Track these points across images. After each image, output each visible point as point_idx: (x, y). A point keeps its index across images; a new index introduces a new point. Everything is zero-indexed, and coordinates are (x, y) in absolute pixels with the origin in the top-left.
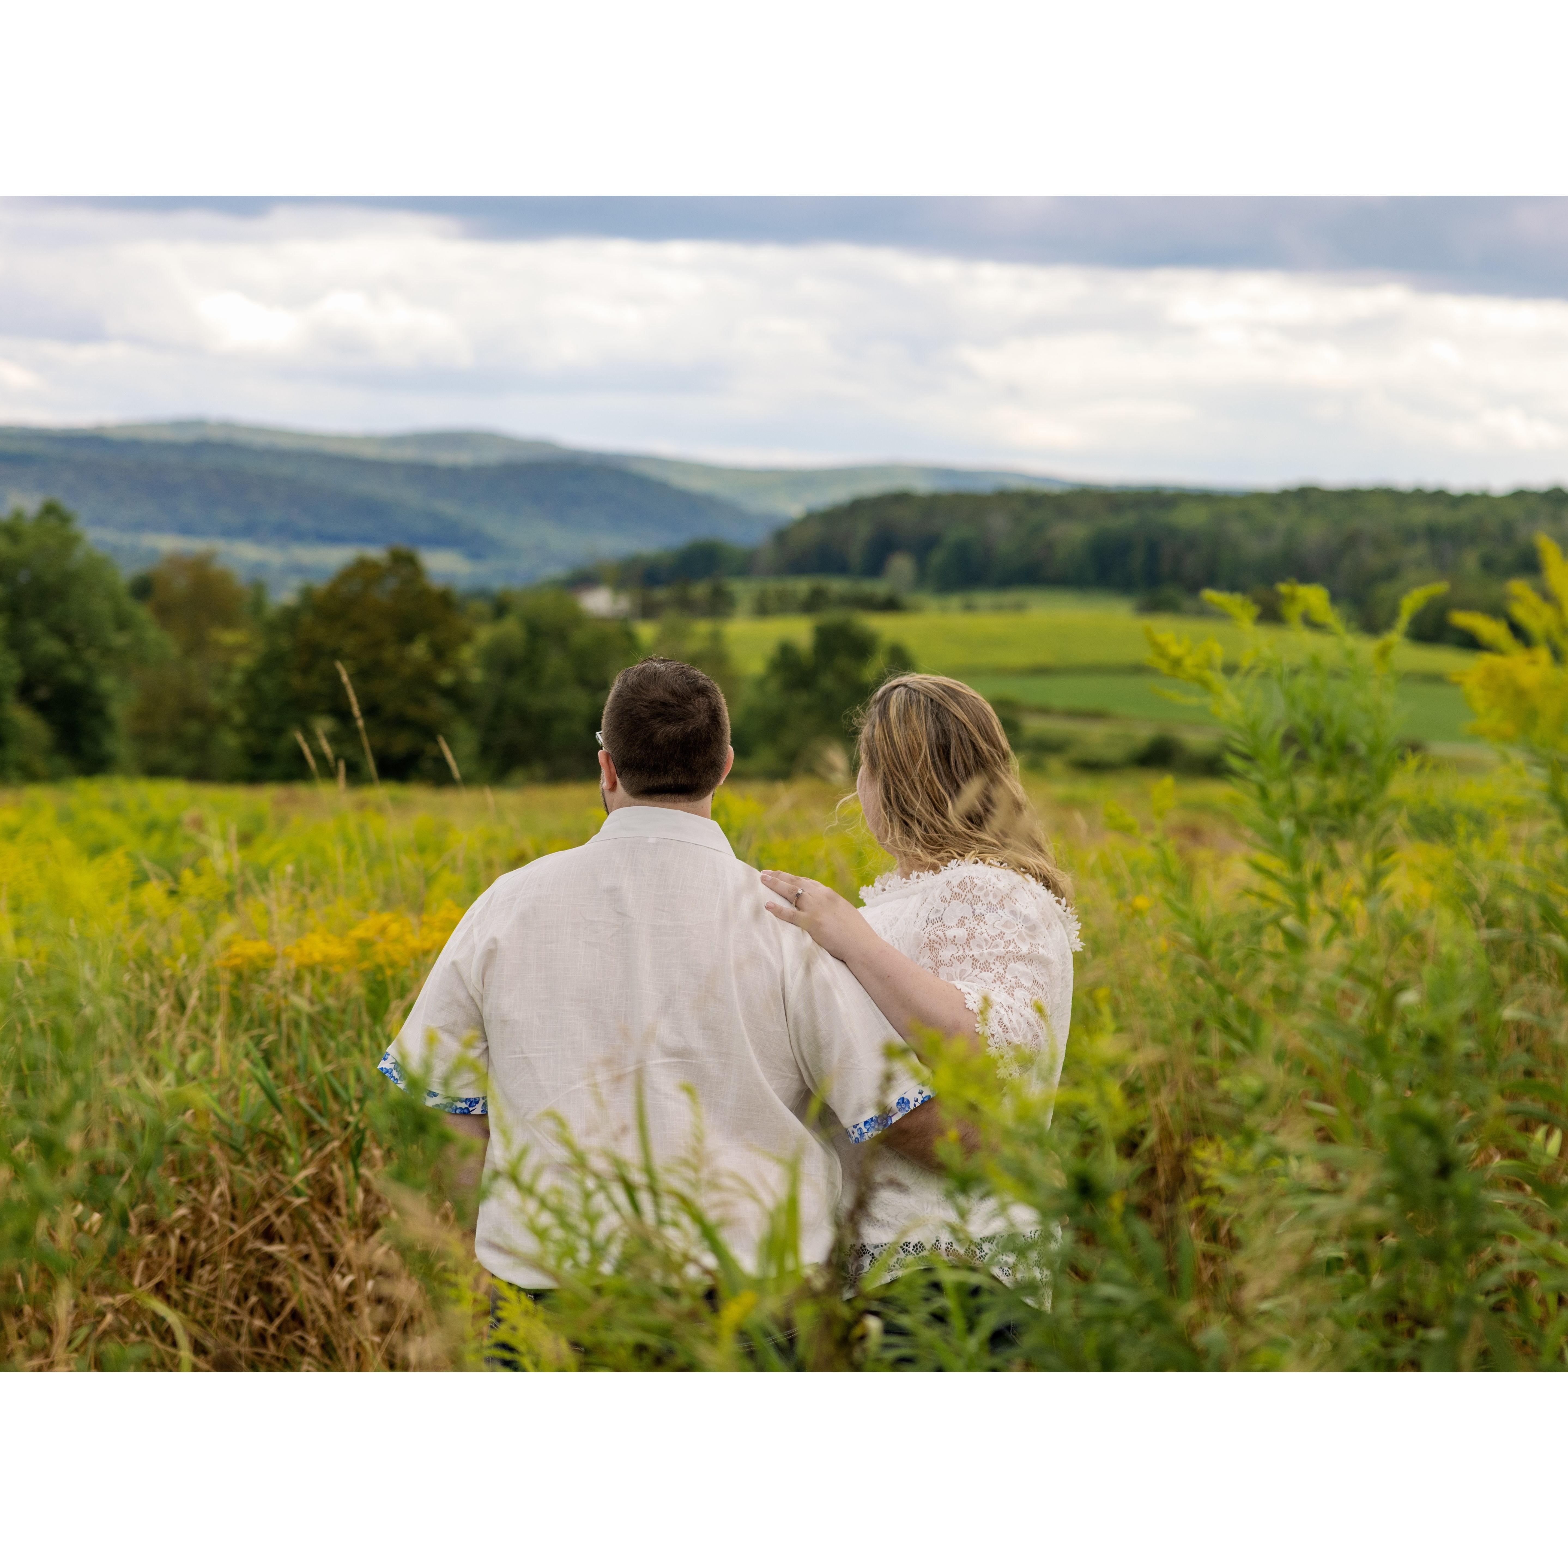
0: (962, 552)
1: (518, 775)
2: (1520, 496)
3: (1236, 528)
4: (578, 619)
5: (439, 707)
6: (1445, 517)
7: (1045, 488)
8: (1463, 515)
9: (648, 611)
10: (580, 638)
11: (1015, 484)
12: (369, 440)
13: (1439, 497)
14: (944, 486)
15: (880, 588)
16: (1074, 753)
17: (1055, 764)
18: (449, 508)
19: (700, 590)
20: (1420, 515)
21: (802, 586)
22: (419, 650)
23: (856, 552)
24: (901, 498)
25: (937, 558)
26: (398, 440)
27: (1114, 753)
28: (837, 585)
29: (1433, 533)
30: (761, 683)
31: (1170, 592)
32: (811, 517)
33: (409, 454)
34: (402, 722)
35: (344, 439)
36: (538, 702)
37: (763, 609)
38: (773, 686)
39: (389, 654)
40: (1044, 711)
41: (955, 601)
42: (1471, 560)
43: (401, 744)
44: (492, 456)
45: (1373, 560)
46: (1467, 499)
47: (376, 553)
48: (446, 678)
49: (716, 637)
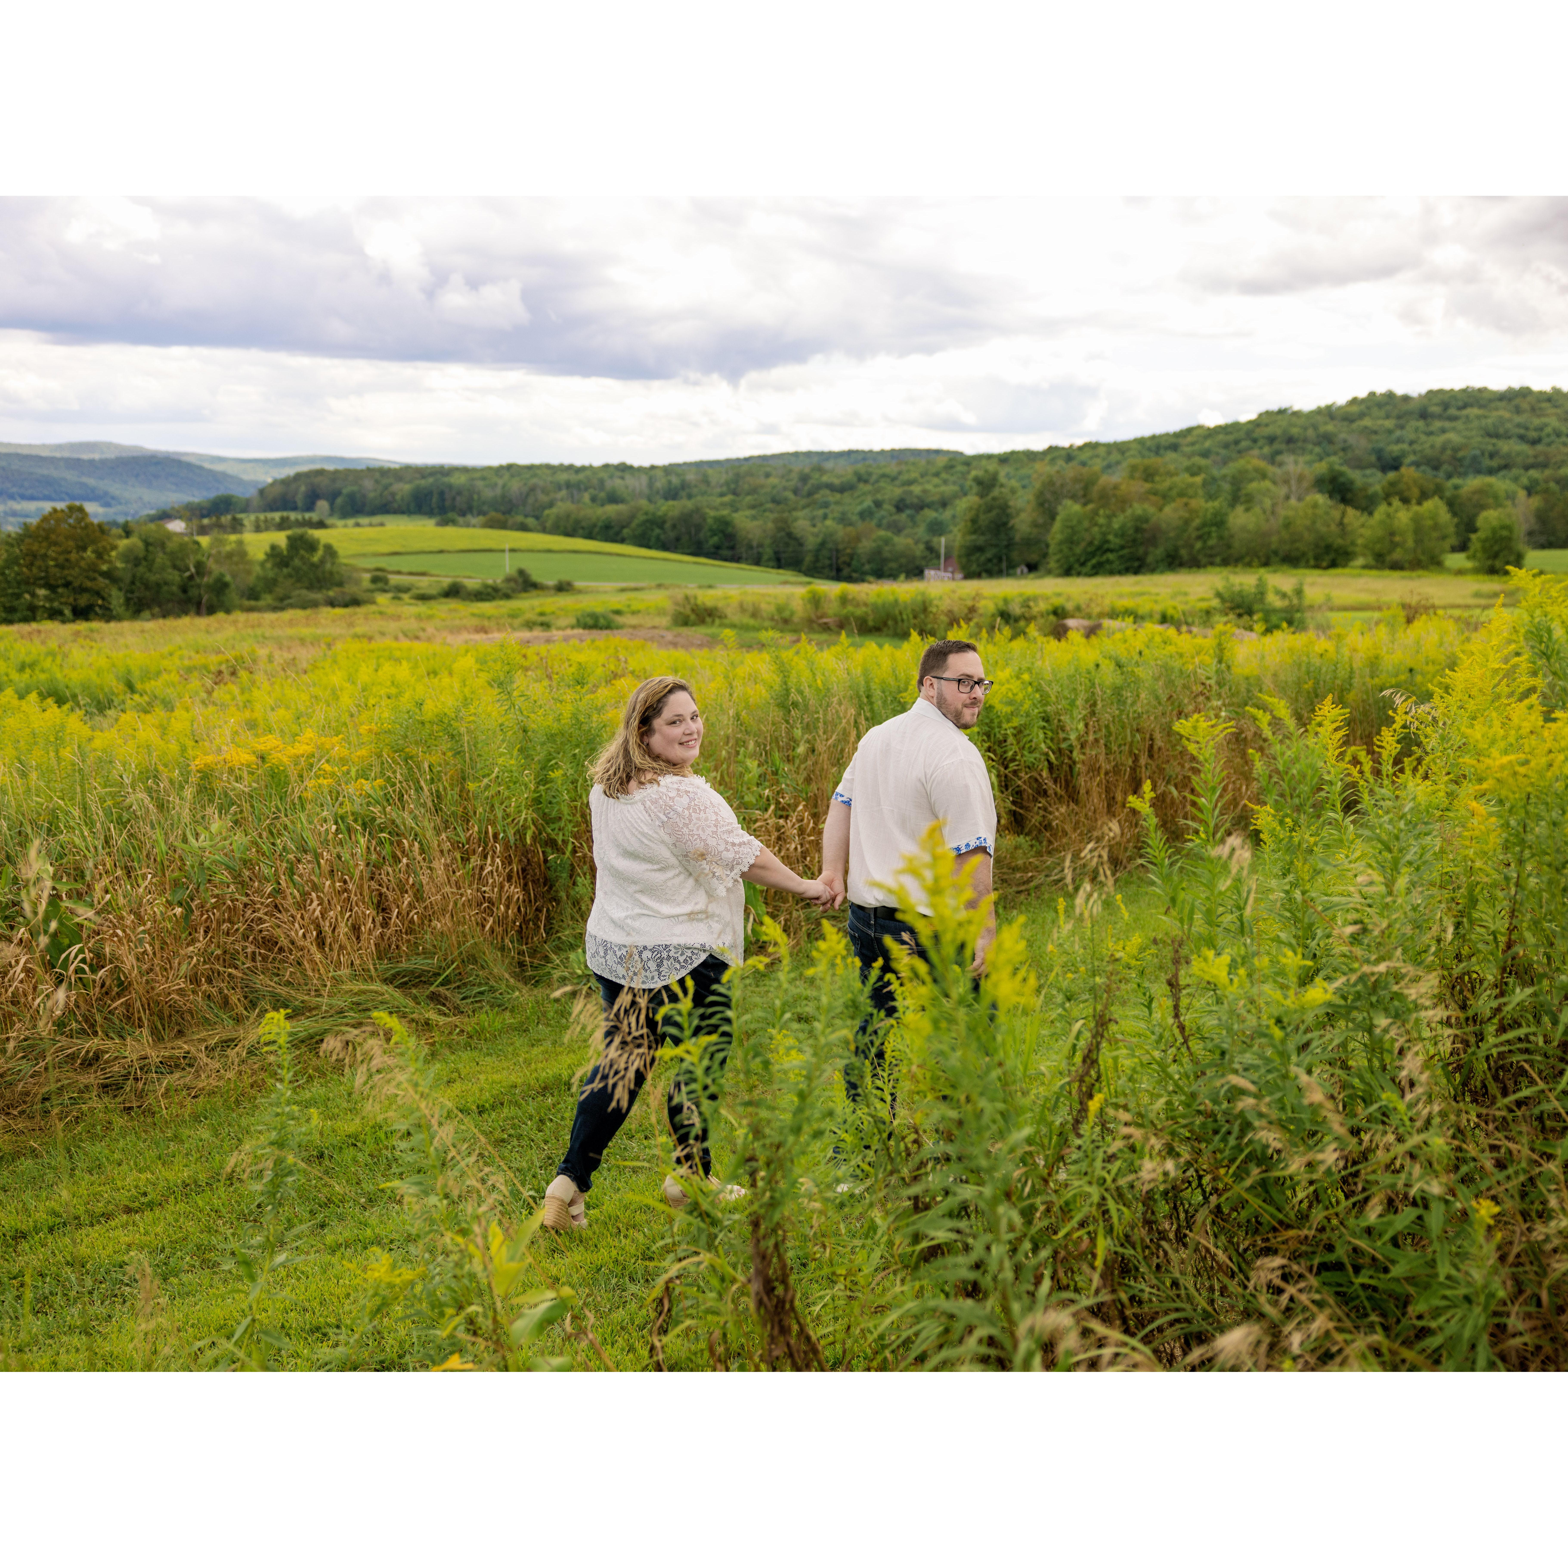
0: (352, 497)
1: (146, 614)
2: (606, 466)
3: (480, 484)
4: (170, 535)
5: (102, 582)
6: (574, 478)
7: (387, 465)
8: (581, 476)
9: (203, 531)
10: (171, 546)
11: (377, 465)
12: (44, 446)
13: (570, 468)
14: (340, 467)
15: (314, 516)
16: (415, 592)
17: (406, 597)
18: (91, 482)
19: (226, 519)
20: (563, 477)
21: (277, 516)
22: (89, 554)
23: (300, 499)
24: (320, 472)
25: (339, 501)
26: (60, 447)
27: (433, 591)
28: (293, 516)
29: (568, 485)
30: (262, 564)
31: (450, 515)
32: (275, 482)
33: (66, 454)
34: (83, 590)
35: (30, 446)
36: (153, 578)
37: (258, 529)
38: (269, 565)
39: (73, 556)
40: (399, 573)
41: (351, 522)
42: (586, 497)
43: (83, 601)
44: (110, 455)
45: (543, 498)
46: (583, 469)
47: (61, 505)
48: (104, 567)
49: (240, 543)
